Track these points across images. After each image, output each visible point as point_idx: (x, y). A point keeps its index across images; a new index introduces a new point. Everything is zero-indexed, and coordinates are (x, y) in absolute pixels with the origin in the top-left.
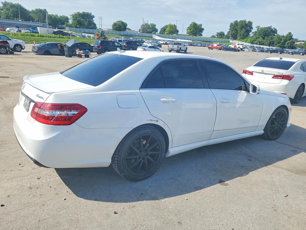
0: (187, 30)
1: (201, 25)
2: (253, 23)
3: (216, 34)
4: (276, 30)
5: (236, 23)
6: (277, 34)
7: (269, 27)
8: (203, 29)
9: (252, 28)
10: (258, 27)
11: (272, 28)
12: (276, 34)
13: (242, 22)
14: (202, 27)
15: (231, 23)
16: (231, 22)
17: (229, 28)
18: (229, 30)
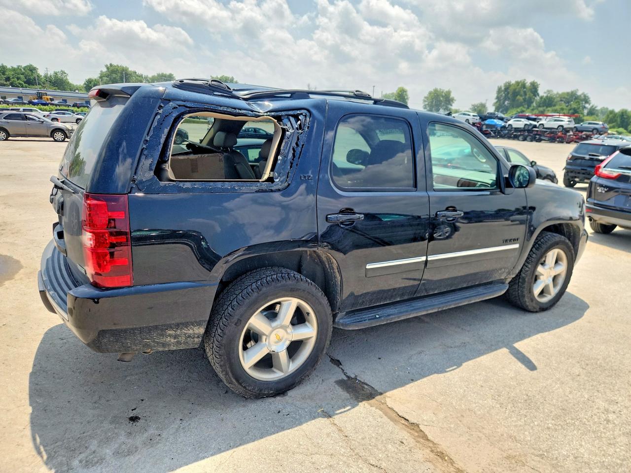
0: (425, 101)
1: (449, 93)
2: (539, 84)
4: (588, 96)
5: (508, 86)
6: (590, 105)
7: (572, 92)
8: (452, 100)
11: (579, 93)
13: (518, 83)
14: (452, 95)
15: (498, 87)
16: (500, 86)
17: (495, 95)
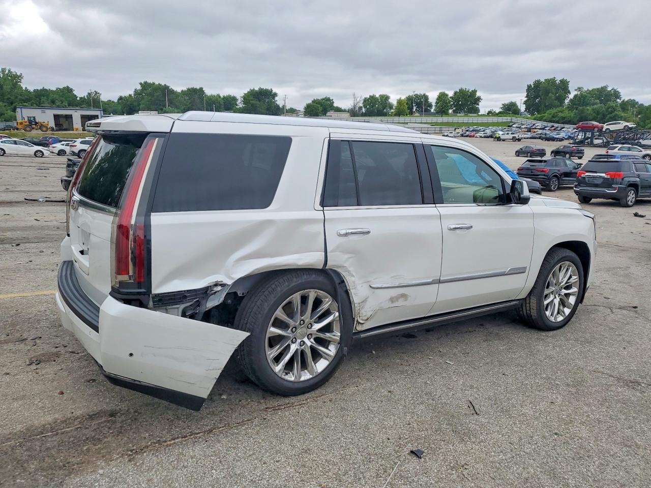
1: (475, 92)
2: (569, 82)
3: (502, 106)
5: (538, 84)
7: (602, 88)
8: (479, 99)
9: (570, 93)
10: (579, 89)
11: (609, 89)
12: (618, 100)
13: (547, 81)
14: (478, 94)
15: (528, 85)
17: (525, 94)
18: (526, 99)
